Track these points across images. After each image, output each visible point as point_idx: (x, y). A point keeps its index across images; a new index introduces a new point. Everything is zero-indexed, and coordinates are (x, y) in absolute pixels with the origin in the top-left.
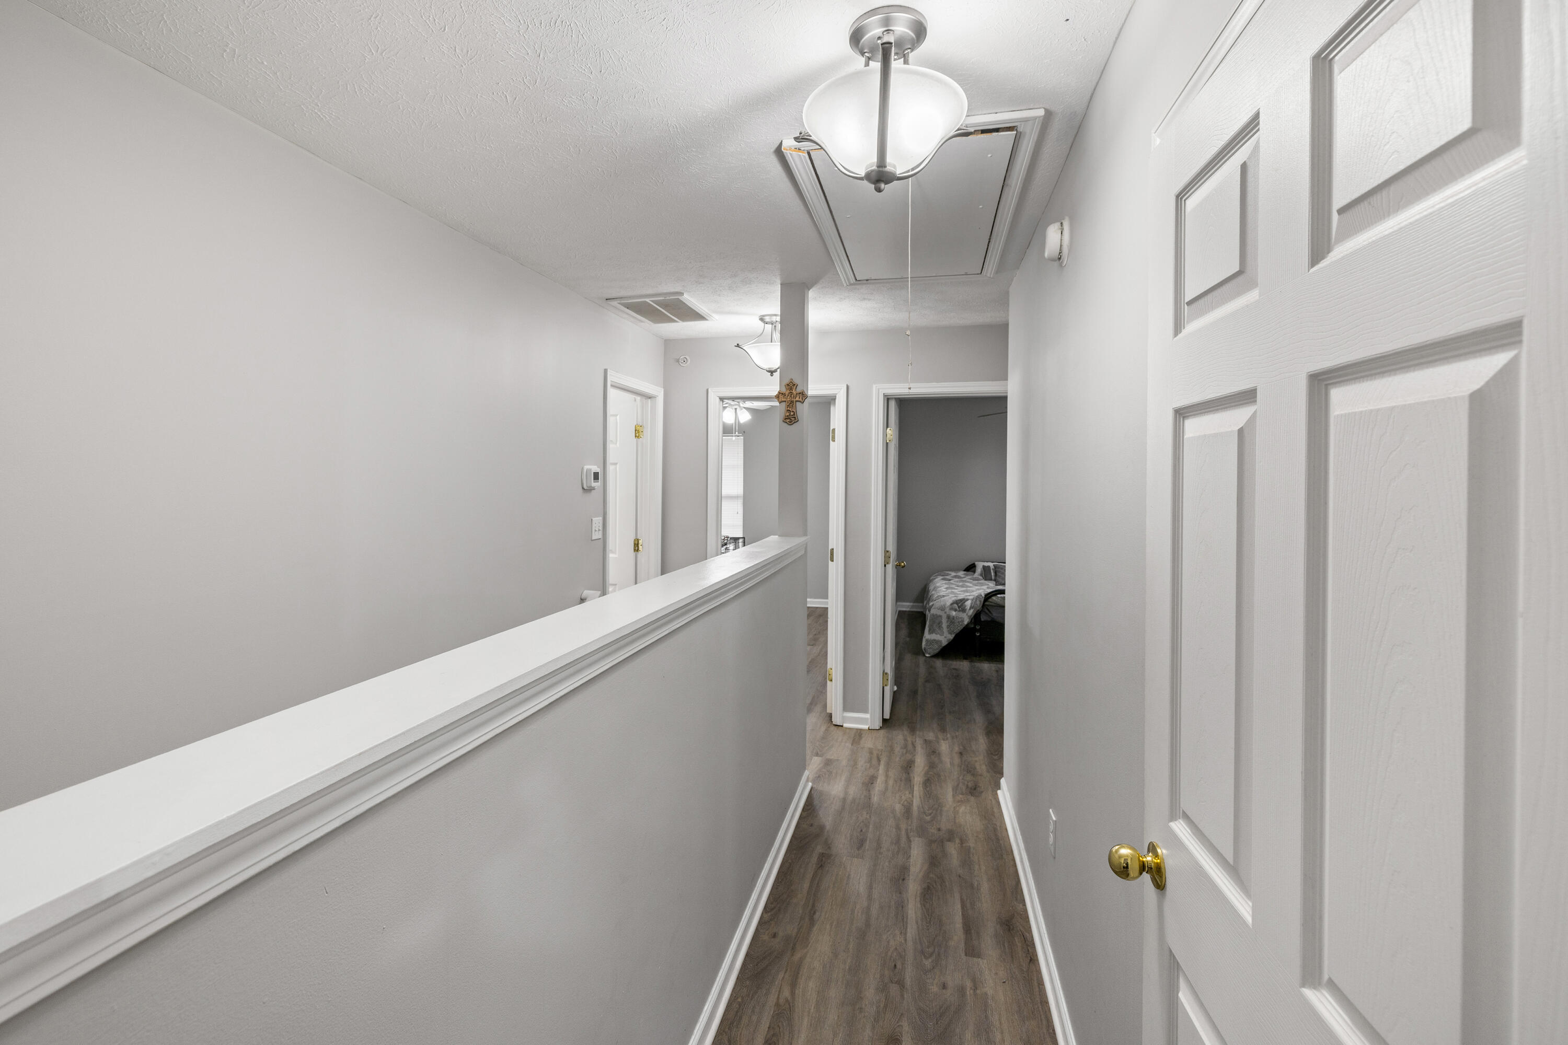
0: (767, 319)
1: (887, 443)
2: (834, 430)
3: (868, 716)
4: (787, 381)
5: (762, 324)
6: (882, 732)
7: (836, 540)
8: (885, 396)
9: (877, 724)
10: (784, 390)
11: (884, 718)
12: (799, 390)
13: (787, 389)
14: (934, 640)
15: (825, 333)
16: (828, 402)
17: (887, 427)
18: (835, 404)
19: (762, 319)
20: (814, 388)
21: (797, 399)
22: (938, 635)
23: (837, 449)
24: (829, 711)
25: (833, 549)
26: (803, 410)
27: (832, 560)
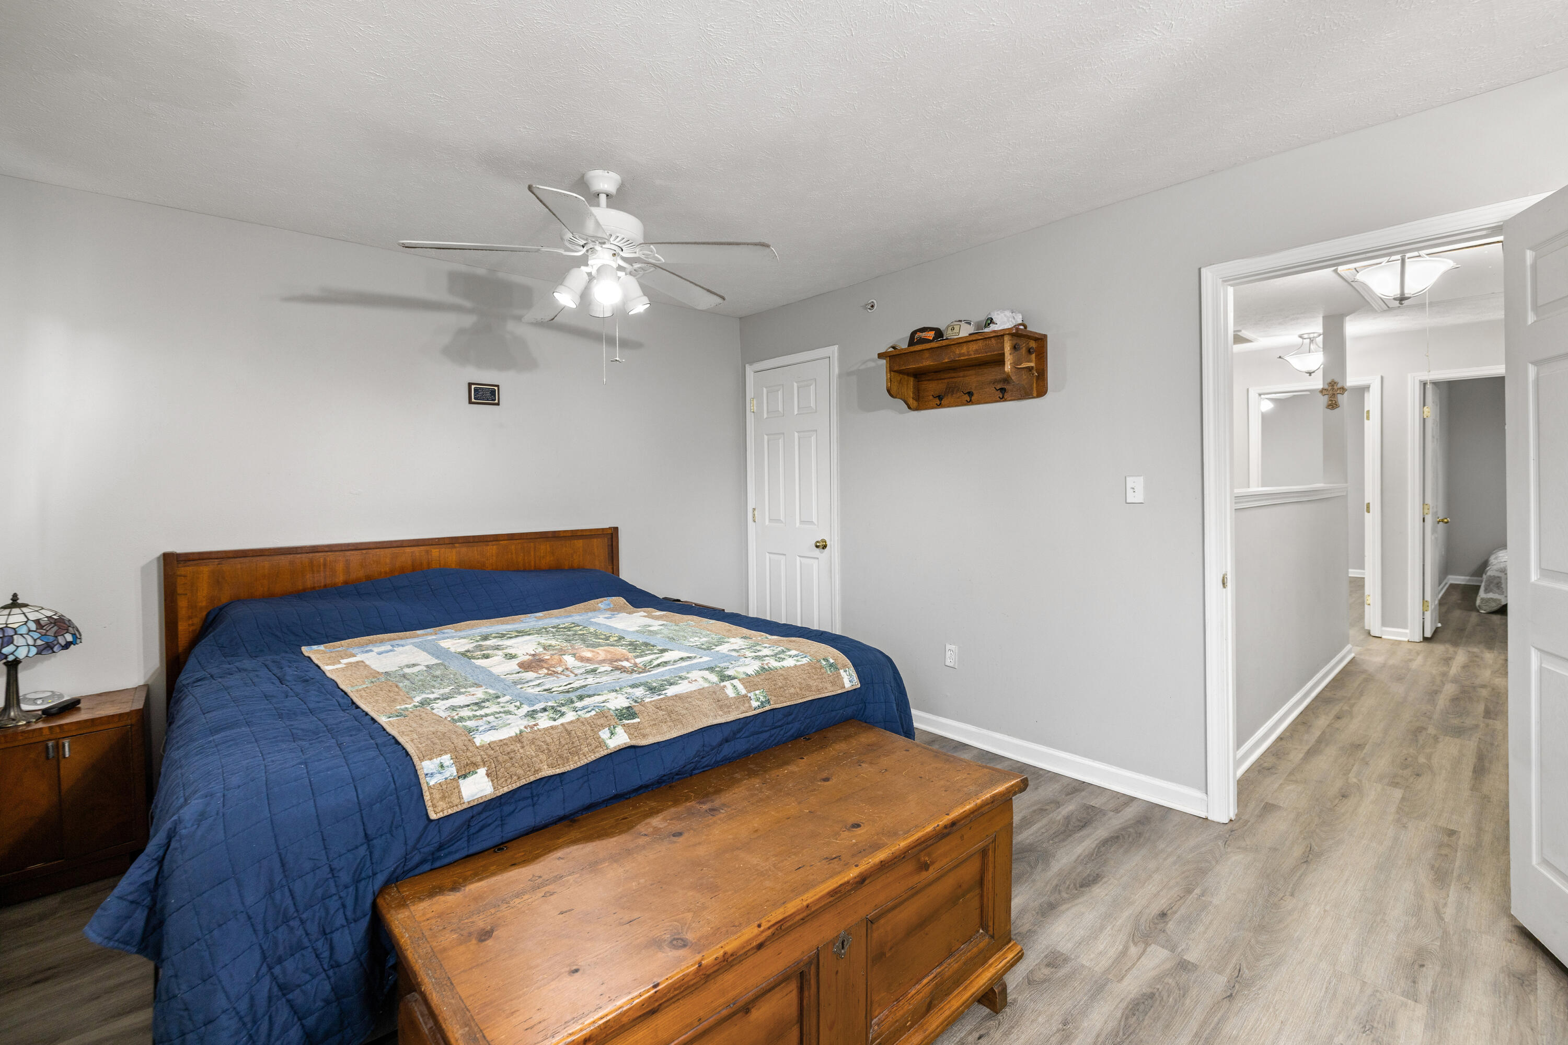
0: (1306, 336)
1: (1424, 419)
2: (1368, 412)
3: (1407, 631)
4: (1329, 381)
5: (1301, 340)
6: (1422, 644)
7: (1372, 493)
8: (1421, 381)
9: (1418, 638)
10: (1326, 387)
11: (1425, 636)
12: (1339, 386)
13: (1329, 386)
14: (1492, 599)
15: (1358, 339)
16: (1362, 390)
17: (1424, 405)
18: (1369, 391)
19: (1301, 336)
20: (1351, 381)
21: (1338, 392)
22: (1497, 595)
23: (1372, 428)
24: (1367, 628)
25: (1369, 503)
26: (1343, 399)
27: (1368, 511)
